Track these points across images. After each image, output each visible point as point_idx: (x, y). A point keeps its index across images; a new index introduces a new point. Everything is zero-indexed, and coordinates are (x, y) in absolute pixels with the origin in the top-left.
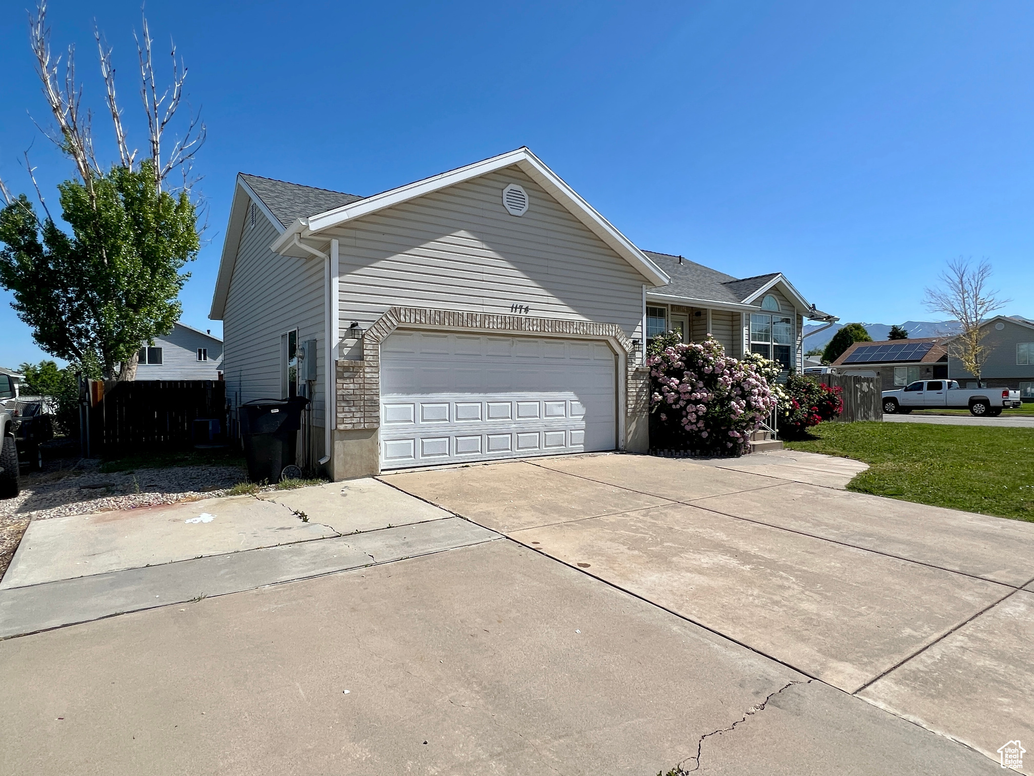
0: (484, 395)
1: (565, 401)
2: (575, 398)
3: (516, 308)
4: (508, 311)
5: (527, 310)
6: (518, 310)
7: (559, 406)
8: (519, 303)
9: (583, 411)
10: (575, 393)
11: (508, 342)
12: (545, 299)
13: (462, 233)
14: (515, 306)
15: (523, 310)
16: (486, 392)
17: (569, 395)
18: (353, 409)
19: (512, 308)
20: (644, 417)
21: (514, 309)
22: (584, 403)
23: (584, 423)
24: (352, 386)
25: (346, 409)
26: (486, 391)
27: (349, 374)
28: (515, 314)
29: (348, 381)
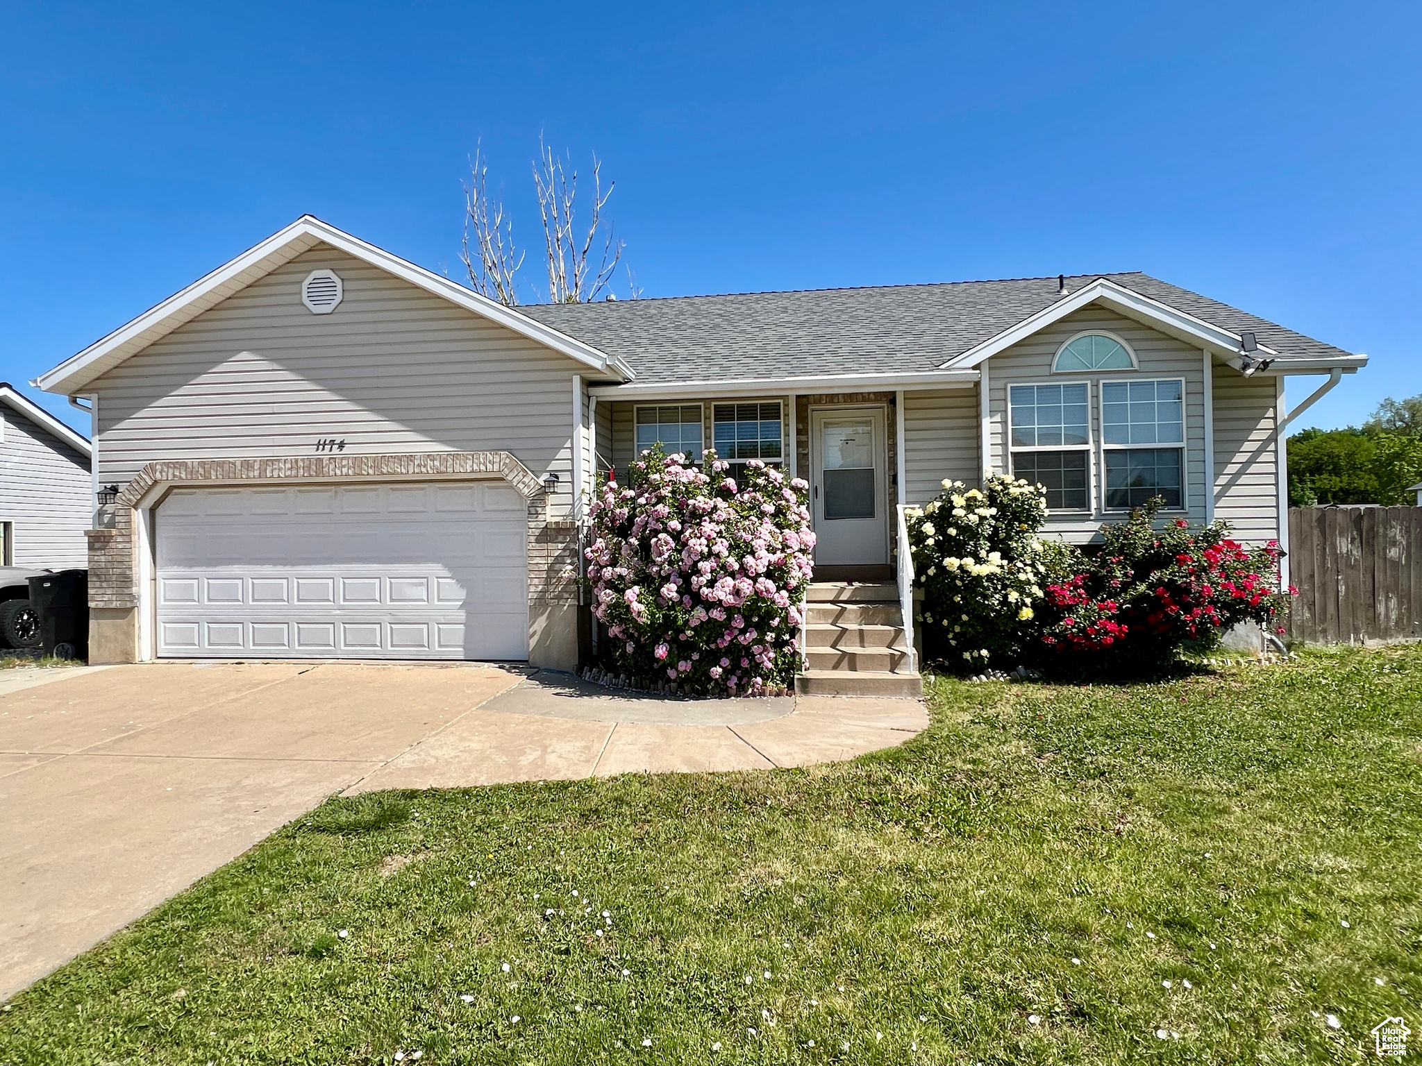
0: (290, 569)
1: (427, 578)
2: (446, 573)
3: (325, 444)
4: (311, 451)
5: (341, 445)
6: (328, 447)
7: (416, 585)
8: (329, 438)
9: (462, 594)
10: (445, 566)
11: (329, 494)
12: (374, 427)
13: (244, 355)
14: (321, 442)
15: (335, 447)
16: (293, 564)
17: (434, 569)
18: (104, 585)
19: (319, 444)
20: (565, 608)
21: (321, 447)
22: (462, 582)
23: (462, 615)
24: (103, 559)
25: (98, 584)
26: (294, 562)
27: (100, 544)
28: (323, 453)
29: (99, 553)
